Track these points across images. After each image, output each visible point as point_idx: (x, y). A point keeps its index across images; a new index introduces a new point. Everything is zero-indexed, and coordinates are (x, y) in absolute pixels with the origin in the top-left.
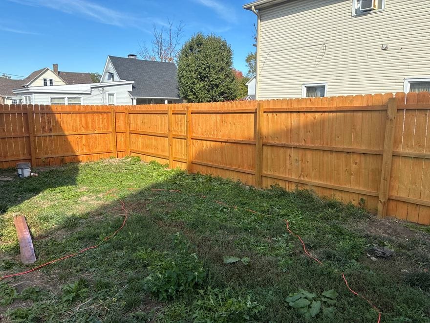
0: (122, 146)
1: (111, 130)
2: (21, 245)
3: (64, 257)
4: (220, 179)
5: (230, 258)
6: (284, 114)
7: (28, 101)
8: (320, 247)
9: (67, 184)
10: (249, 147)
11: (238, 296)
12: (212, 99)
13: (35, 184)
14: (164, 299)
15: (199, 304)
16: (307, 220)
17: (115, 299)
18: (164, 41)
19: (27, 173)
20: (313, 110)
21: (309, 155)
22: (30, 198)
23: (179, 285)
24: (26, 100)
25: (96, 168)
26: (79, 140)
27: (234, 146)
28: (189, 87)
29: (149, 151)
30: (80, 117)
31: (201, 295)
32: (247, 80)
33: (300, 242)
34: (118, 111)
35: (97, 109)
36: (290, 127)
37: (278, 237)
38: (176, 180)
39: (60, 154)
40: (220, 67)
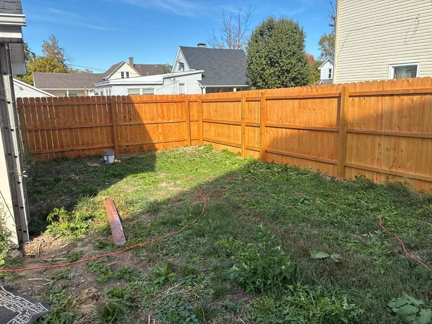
0: (195, 135)
1: (185, 119)
2: (112, 227)
3: (151, 240)
4: (297, 169)
5: (318, 253)
6: (373, 98)
7: (108, 93)
8: (423, 247)
9: (147, 170)
10: (330, 134)
11: (332, 295)
12: (282, 85)
13: (119, 170)
14: (251, 291)
15: (289, 300)
16: (403, 216)
17: (202, 287)
18: (233, 28)
19: (112, 159)
20: (411, 92)
21: (403, 144)
22: (116, 183)
23: (267, 278)
24: (107, 92)
25: (172, 156)
26: (156, 128)
27: (314, 133)
28: (259, 74)
29: (221, 139)
30: (157, 106)
31: (290, 291)
32: (320, 64)
33: (398, 240)
34: (191, 99)
35: (172, 99)
36: (380, 112)
37: (370, 233)
38: (249, 169)
39: (139, 142)
40: (292, 51)
